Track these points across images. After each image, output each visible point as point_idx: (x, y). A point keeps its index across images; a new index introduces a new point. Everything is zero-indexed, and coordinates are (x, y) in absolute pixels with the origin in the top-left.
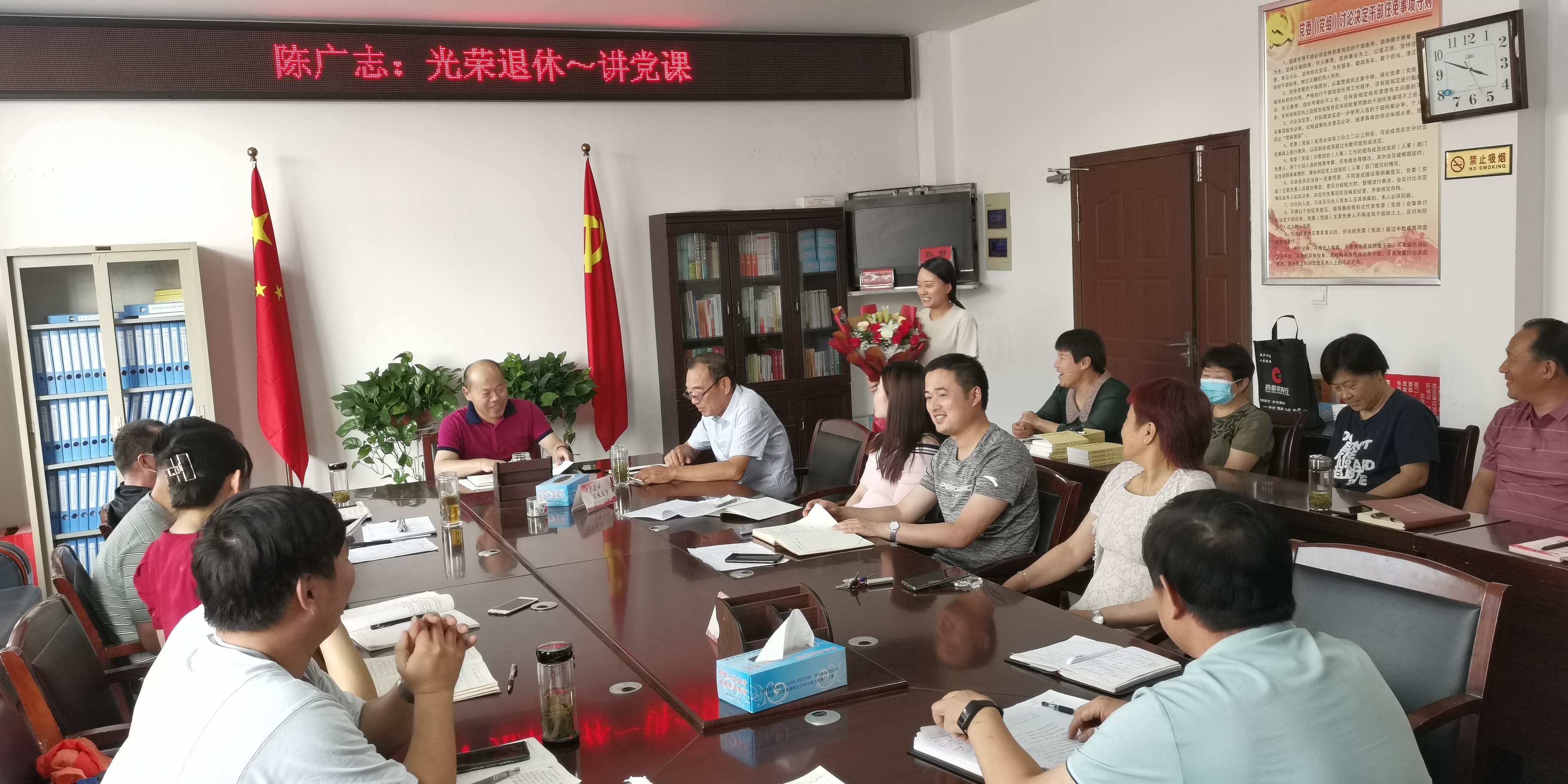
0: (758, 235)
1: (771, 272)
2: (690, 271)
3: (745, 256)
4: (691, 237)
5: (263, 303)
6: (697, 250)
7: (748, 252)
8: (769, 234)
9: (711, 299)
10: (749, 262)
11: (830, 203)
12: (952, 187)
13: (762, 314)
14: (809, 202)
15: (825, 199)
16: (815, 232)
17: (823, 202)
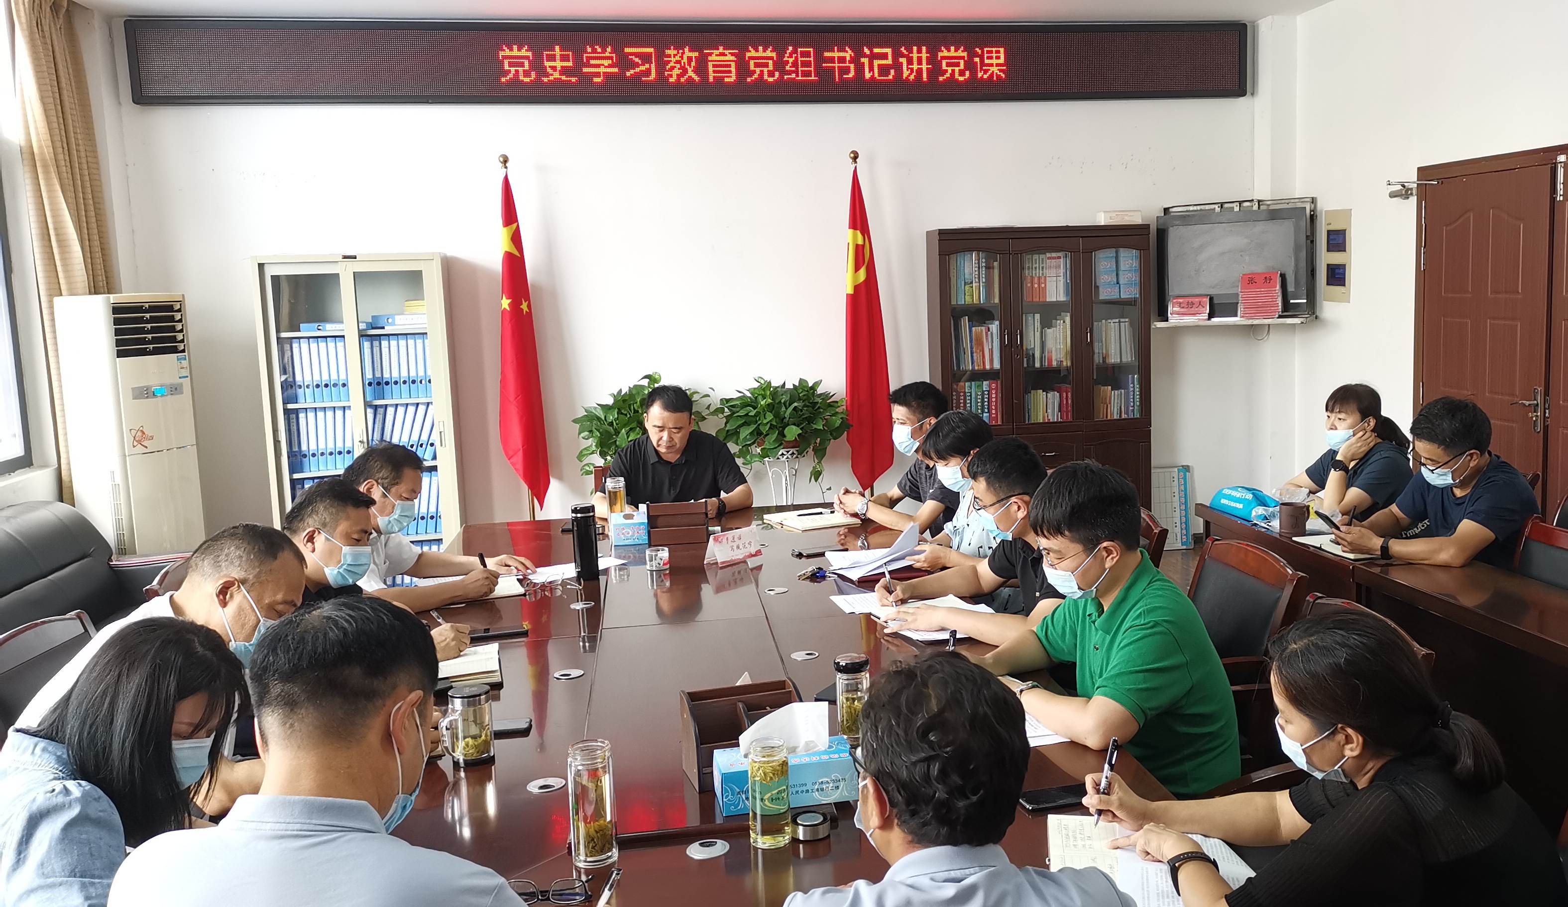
0: (1048, 255)
1: (1062, 298)
2: (967, 294)
3: (1032, 278)
4: (968, 256)
5: (508, 317)
6: (976, 270)
7: (1035, 275)
8: (1062, 254)
9: (990, 326)
10: (1036, 286)
11: (1137, 220)
12: (1286, 201)
13: (1050, 344)
14: (1111, 218)
15: (1129, 214)
16: (1117, 252)
17: (1126, 218)
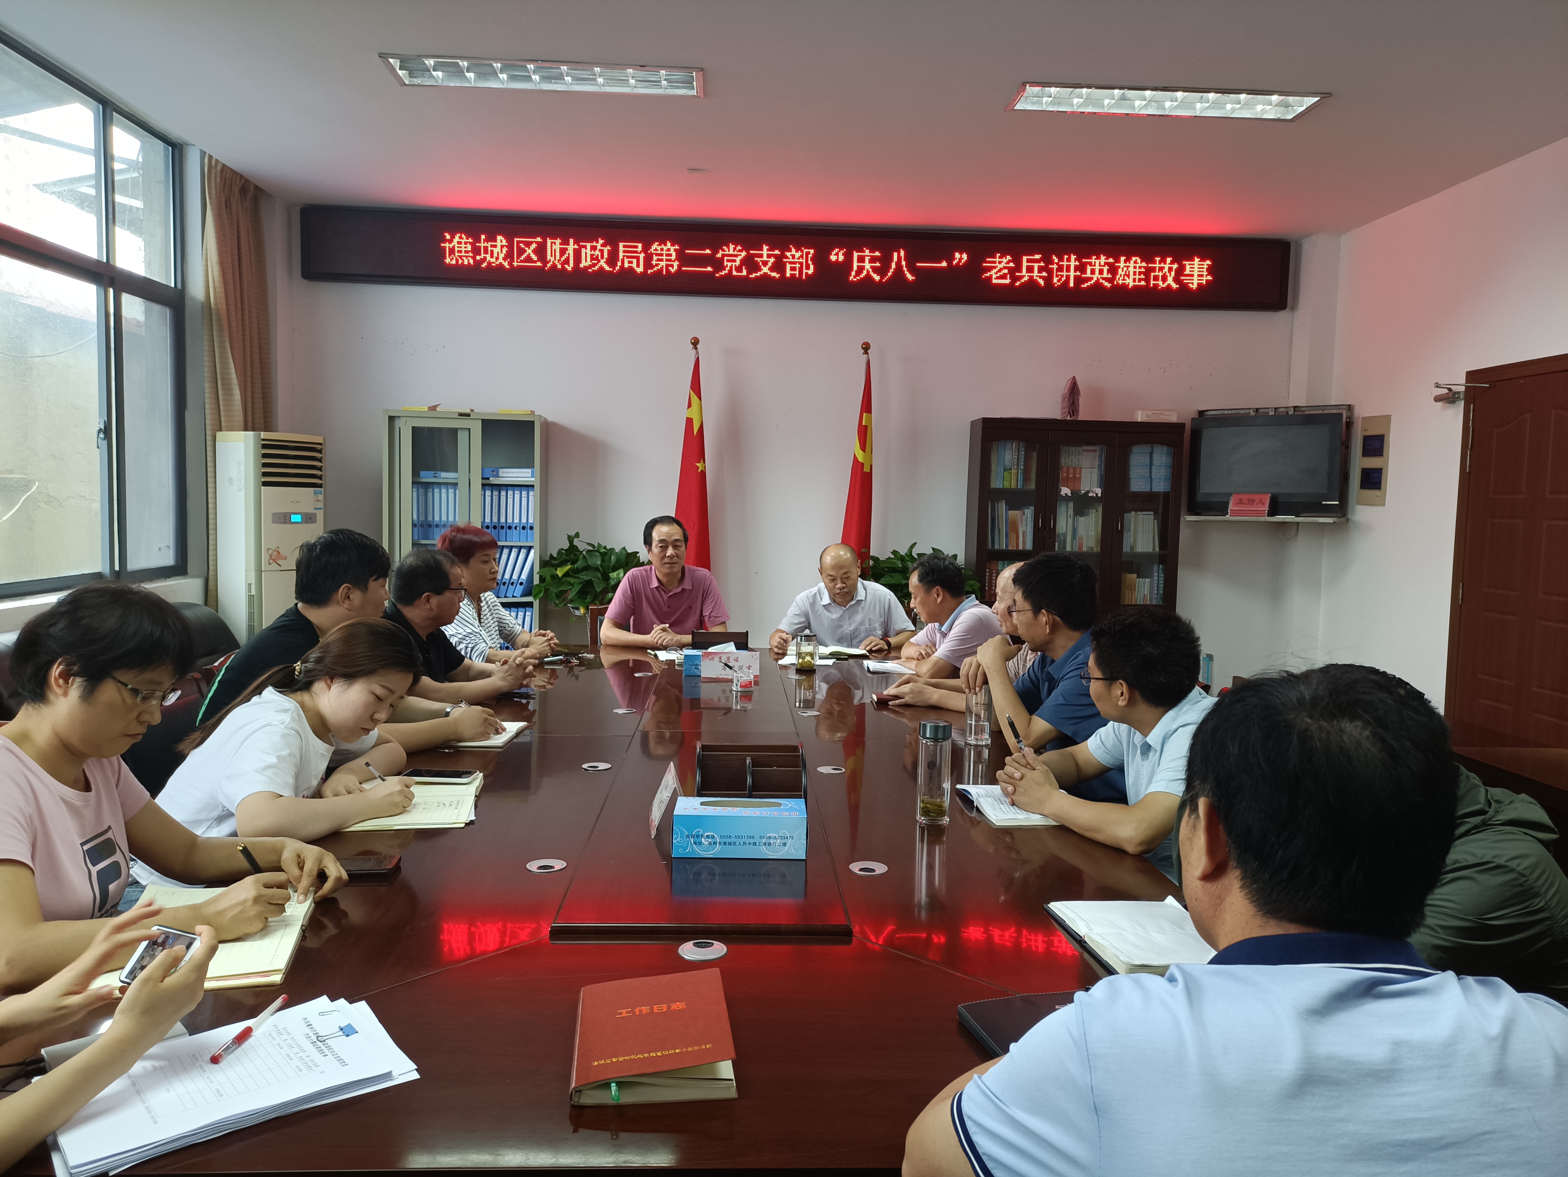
0: (1085, 448)
1: (1096, 491)
2: (1005, 479)
3: (1068, 468)
4: (1010, 444)
6: (1015, 459)
7: (1072, 465)
8: (1097, 448)
9: (1026, 510)
10: (1071, 476)
11: (1173, 418)
12: (1323, 408)
13: (1081, 531)
14: (1147, 416)
15: (1166, 413)
16: (1152, 448)
17: (1162, 417)
